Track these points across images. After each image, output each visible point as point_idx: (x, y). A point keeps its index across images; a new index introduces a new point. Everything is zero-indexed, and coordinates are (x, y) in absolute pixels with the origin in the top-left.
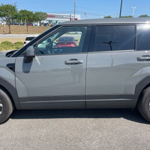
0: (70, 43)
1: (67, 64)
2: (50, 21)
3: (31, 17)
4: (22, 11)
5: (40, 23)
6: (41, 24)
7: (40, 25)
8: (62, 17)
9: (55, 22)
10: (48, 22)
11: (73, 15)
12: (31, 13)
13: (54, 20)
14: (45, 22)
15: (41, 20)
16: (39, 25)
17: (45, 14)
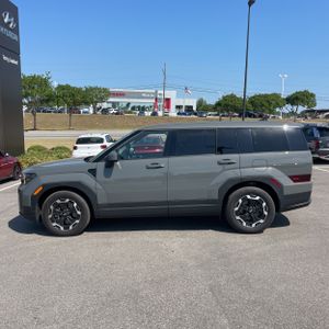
0: (156, 148)
1: (148, 168)
2: (114, 104)
3: (79, 98)
4: (60, 87)
5: (94, 107)
6: (96, 109)
7: (95, 113)
8: (139, 96)
9: (125, 105)
10: (110, 105)
11: (161, 92)
12: (79, 90)
13: (123, 101)
14: (105, 105)
15: (96, 102)
16: (91, 111)
17: (105, 90)
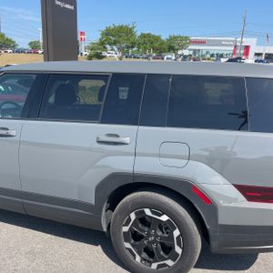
2: (195, 51)
4: (143, 36)
5: (176, 55)
9: (204, 53)
10: (191, 53)
11: (239, 39)
13: (203, 49)
14: (186, 52)
15: (178, 50)
16: (174, 58)
17: (186, 38)
